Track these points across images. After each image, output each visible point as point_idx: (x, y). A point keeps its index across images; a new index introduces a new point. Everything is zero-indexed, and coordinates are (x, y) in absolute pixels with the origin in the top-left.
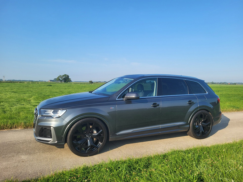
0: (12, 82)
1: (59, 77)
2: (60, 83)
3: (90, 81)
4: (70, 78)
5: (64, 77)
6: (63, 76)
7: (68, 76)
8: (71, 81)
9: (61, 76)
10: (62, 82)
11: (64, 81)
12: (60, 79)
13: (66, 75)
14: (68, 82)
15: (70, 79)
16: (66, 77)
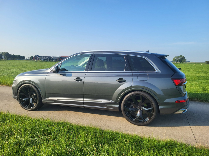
1: (175, 58)
3: (207, 61)
4: (185, 58)
6: (179, 57)
7: (184, 57)
8: (186, 61)
9: (177, 57)
10: (177, 63)
11: (180, 62)
12: (176, 60)
13: (182, 56)
14: (183, 62)
16: (181, 58)
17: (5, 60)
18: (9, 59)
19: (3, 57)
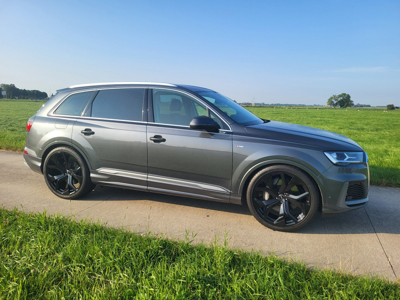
0: (261, 107)
1: (332, 98)
2: (332, 109)
3: (389, 106)
4: (351, 99)
5: (342, 98)
6: (340, 96)
7: (349, 97)
8: (353, 104)
9: (335, 96)
10: (336, 107)
11: (340, 106)
12: (333, 102)
13: (345, 94)
14: (346, 106)
15: (351, 101)
16: (344, 99)
17: (8, 100)
18: (17, 98)
19: (4, 93)
